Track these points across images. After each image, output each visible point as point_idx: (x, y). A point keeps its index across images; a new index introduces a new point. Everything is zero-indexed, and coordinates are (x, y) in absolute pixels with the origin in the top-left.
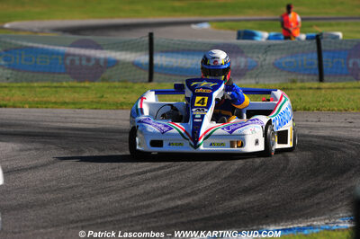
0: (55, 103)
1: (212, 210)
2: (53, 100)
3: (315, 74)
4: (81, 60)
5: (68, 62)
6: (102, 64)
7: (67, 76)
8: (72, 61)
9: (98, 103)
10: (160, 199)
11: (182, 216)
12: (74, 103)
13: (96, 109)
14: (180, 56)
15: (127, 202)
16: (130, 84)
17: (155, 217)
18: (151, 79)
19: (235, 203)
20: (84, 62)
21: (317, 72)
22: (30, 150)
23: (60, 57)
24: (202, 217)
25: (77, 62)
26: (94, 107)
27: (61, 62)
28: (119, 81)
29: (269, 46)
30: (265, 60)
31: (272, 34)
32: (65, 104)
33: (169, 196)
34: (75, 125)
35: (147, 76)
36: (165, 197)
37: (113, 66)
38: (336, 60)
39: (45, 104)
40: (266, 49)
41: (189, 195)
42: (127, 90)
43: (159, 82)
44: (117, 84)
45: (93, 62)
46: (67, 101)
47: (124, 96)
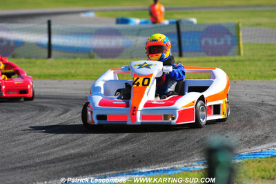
1: (98, 157)
3: (176, 51)
6: (12, 44)
10: (57, 149)
11: (75, 162)
14: (72, 38)
15: (32, 152)
16: (33, 60)
17: (54, 163)
18: (49, 56)
19: (115, 151)
21: (177, 49)
24: (89, 162)
28: (26, 58)
29: (140, 30)
30: (137, 40)
31: (143, 20)
33: (64, 146)
35: (46, 53)
36: (61, 147)
37: (20, 46)
38: (191, 40)
40: (138, 31)
41: (80, 145)
42: (31, 65)
43: (56, 58)
44: (23, 60)
45: (5, 43)
47: (29, 69)
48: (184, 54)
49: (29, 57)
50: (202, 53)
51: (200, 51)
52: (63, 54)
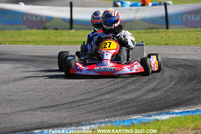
0: (23, 42)
2: (22, 40)
3: (164, 25)
4: (32, 18)
5: (25, 19)
6: (44, 19)
7: (24, 26)
8: (27, 18)
9: (48, 41)
12: (33, 42)
13: (46, 45)
16: (60, 31)
18: (71, 28)
20: (34, 19)
21: (165, 23)
22: (20, 68)
23: (20, 16)
25: (30, 19)
26: (46, 43)
27: (20, 18)
28: (54, 29)
32: (28, 42)
34: (38, 54)
39: (17, 42)
43: (76, 29)
44: (53, 31)
45: (39, 19)
46: (30, 40)
48: (170, 27)
49: (57, 29)
50: (183, 26)
51: (182, 25)
52: (81, 27)
